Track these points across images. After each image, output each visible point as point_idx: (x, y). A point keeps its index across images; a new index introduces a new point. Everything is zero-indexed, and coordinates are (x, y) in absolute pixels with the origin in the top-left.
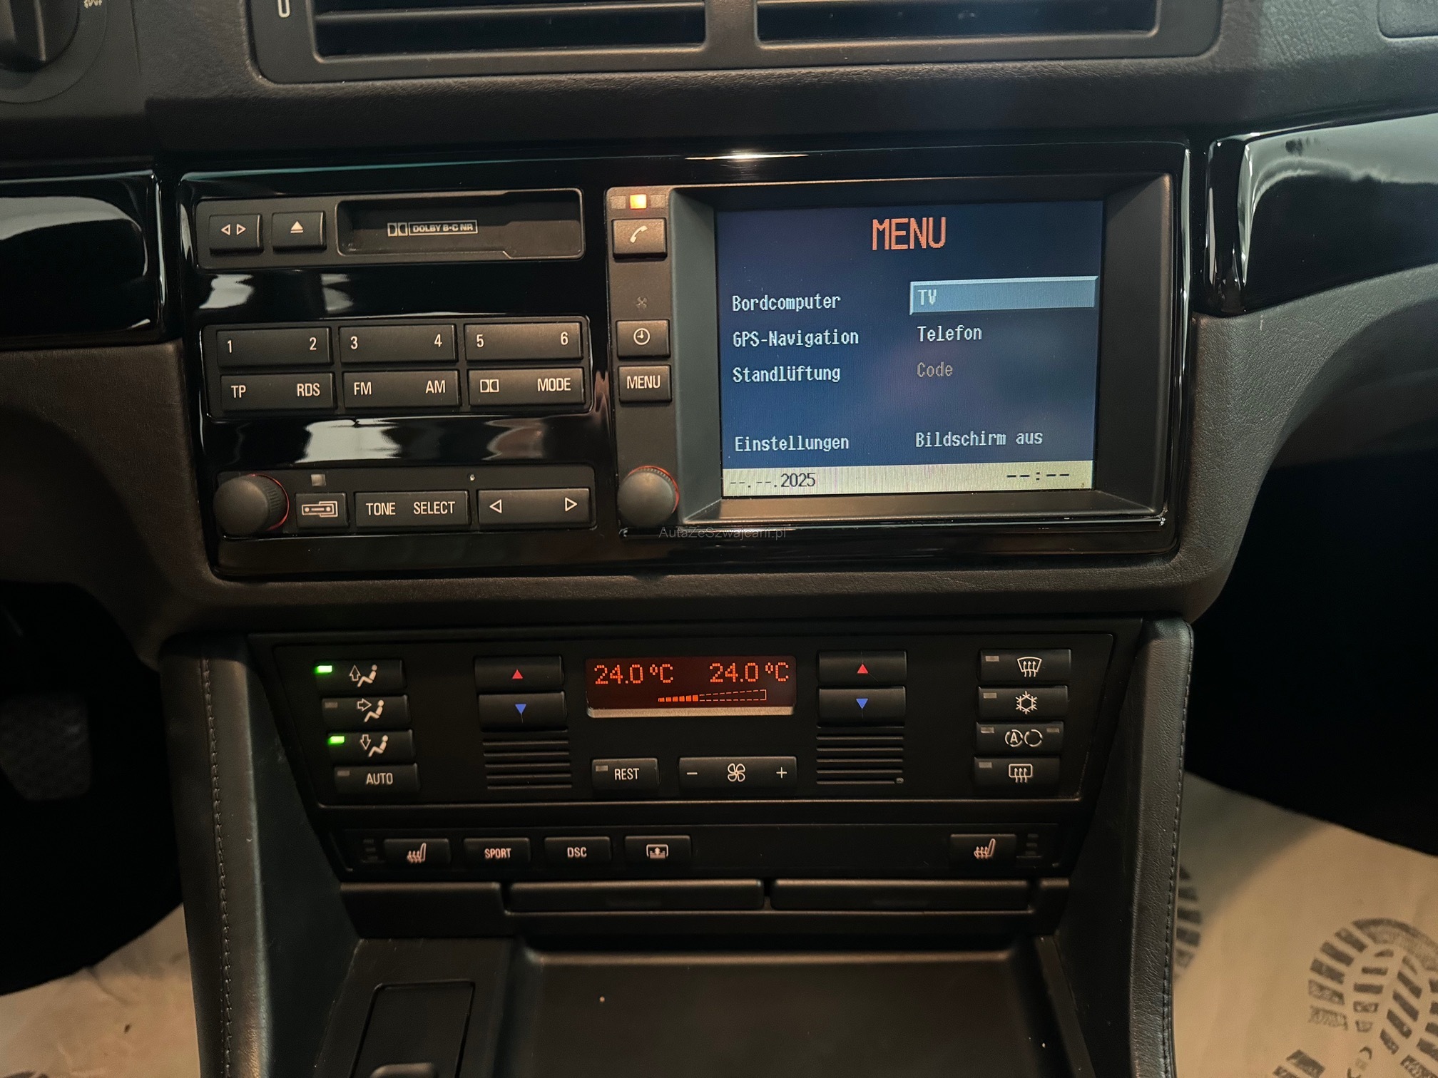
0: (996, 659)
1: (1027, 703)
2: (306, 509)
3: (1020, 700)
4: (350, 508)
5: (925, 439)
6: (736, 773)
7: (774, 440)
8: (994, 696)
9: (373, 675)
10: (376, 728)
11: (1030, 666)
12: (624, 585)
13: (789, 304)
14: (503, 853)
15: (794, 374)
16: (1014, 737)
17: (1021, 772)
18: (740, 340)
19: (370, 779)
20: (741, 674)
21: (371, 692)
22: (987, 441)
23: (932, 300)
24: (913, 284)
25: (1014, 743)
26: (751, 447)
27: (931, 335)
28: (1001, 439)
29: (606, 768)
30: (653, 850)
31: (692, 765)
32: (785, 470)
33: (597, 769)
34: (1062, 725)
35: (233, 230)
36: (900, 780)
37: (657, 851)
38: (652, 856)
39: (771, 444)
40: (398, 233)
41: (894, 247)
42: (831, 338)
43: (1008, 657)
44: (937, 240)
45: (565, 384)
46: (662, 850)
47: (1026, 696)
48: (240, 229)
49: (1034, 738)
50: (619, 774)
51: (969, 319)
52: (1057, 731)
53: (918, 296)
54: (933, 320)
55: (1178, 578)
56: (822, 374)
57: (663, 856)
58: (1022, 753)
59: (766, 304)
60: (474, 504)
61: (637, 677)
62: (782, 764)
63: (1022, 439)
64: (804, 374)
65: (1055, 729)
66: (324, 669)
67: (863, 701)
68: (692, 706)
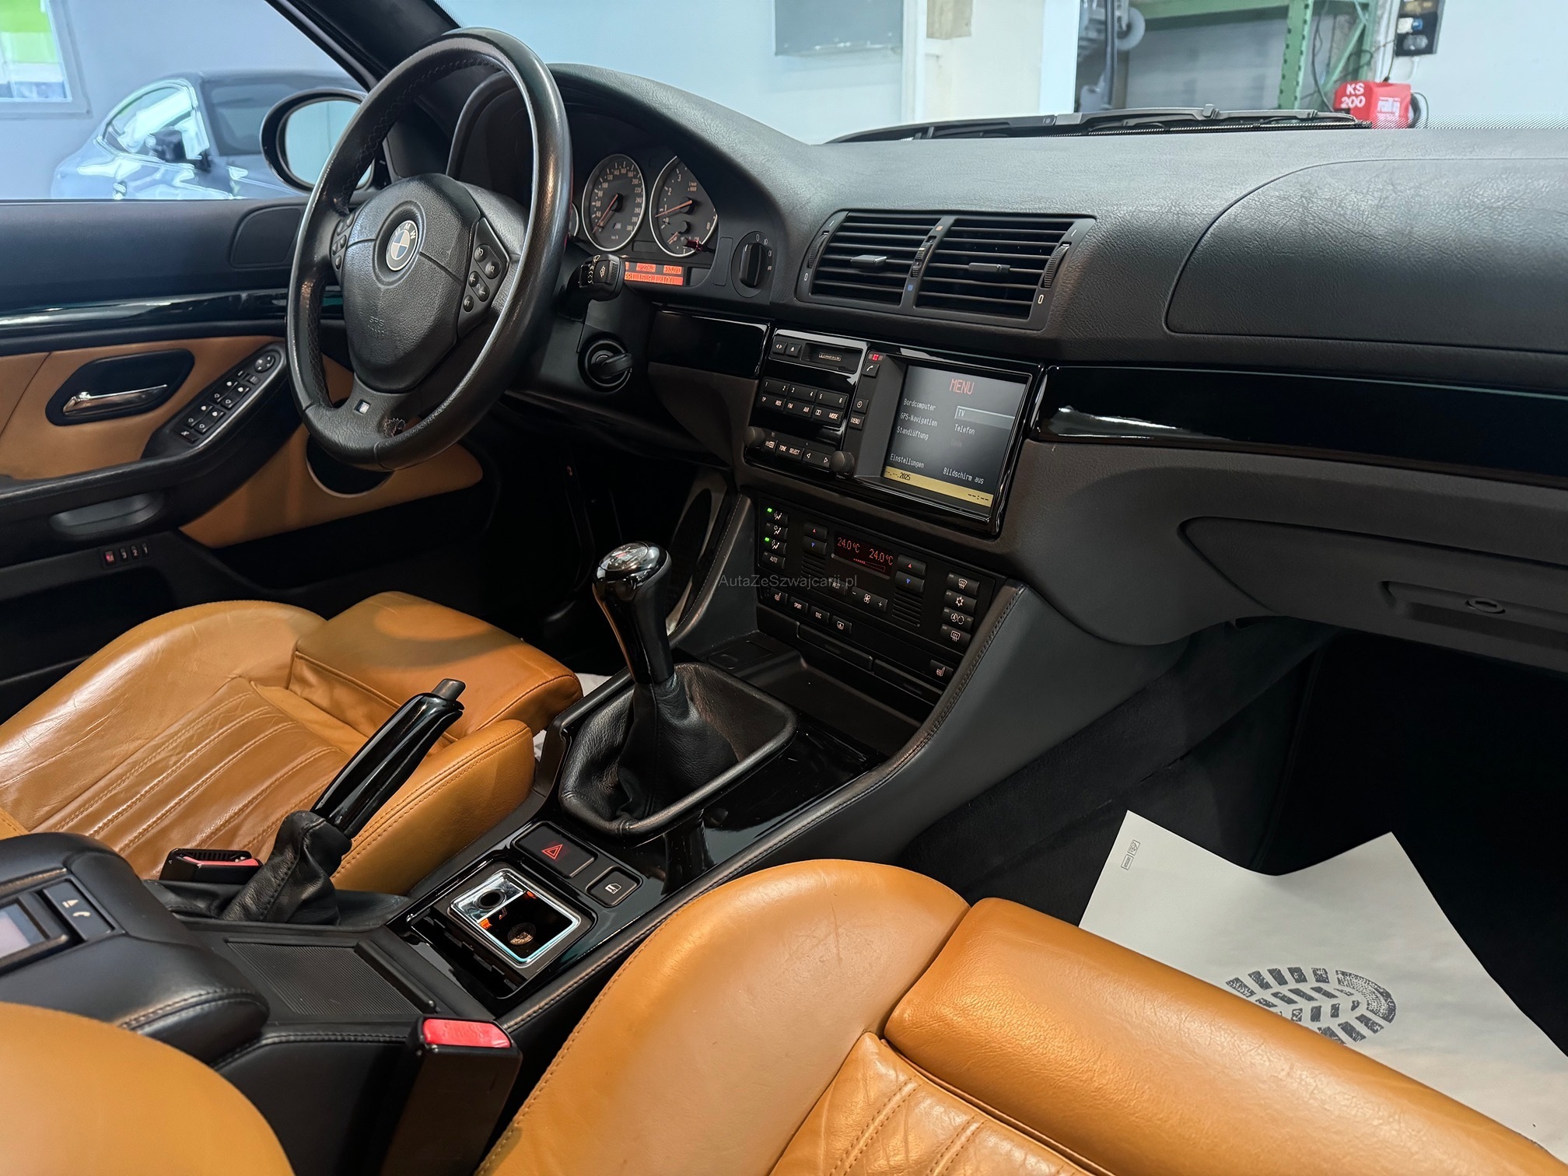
0: (954, 577)
1: (960, 601)
2: (767, 443)
3: (958, 599)
4: (777, 446)
5: (947, 471)
6: (867, 599)
7: (902, 458)
8: (950, 594)
9: (781, 517)
10: (777, 538)
11: (963, 583)
12: (835, 497)
13: (921, 406)
14: (799, 607)
15: (915, 433)
16: (955, 617)
17: (955, 635)
18: (903, 416)
19: (771, 560)
20: (878, 558)
21: (779, 523)
22: (965, 478)
23: (962, 414)
24: (958, 407)
25: (954, 620)
26: (895, 458)
27: (959, 428)
28: (970, 478)
30: (839, 624)
31: (855, 591)
32: (902, 471)
34: (973, 619)
35: (779, 347)
36: (919, 626)
37: (841, 625)
38: (839, 627)
40: (821, 356)
41: (956, 391)
42: (929, 422)
43: (957, 577)
44: (969, 391)
45: (836, 416)
46: (843, 625)
47: (960, 598)
48: (781, 346)
49: (961, 620)
51: (972, 425)
52: (966, 619)
53: (959, 411)
54: (961, 423)
55: (997, 551)
56: (923, 436)
57: (842, 629)
58: (955, 626)
59: (914, 404)
60: (804, 454)
61: (849, 547)
62: (881, 602)
63: (977, 479)
65: (969, 619)
66: (770, 510)
67: (908, 581)
68: (862, 565)
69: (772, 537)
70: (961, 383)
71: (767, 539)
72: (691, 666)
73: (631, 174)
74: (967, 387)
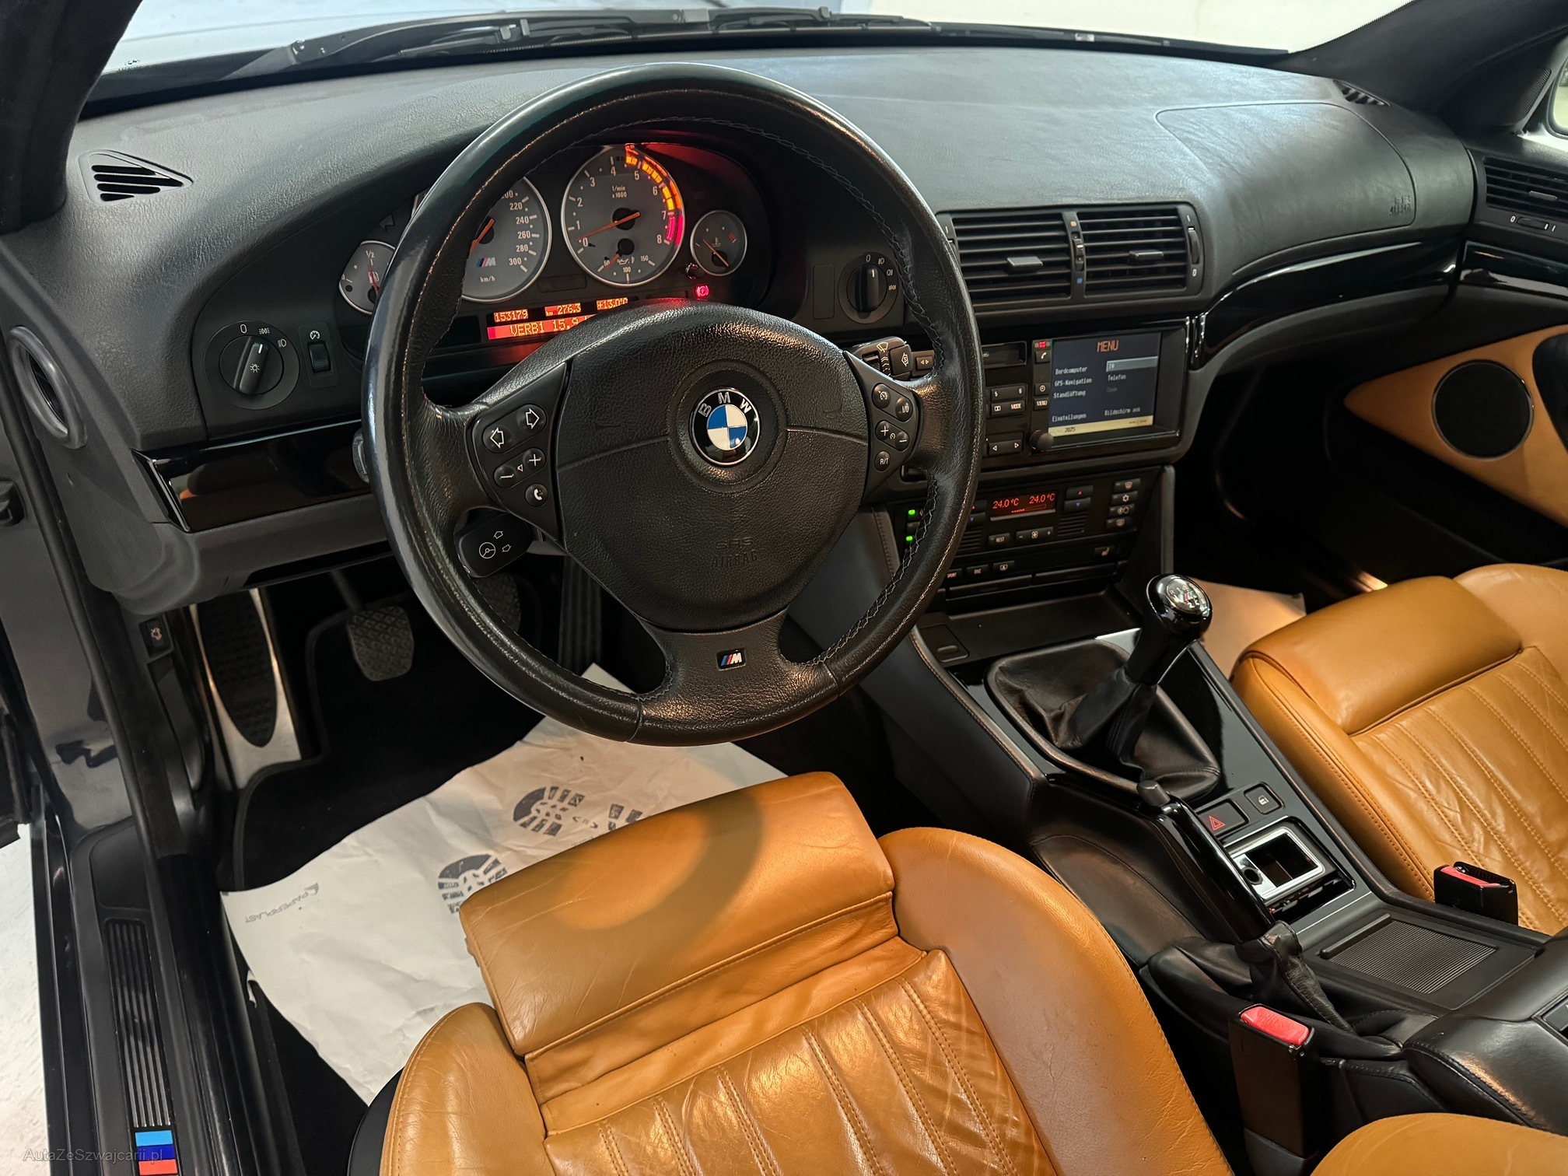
0: (1119, 484)
1: (1126, 498)
3: (1124, 497)
5: (1107, 412)
6: (1035, 535)
7: (1064, 416)
8: (1116, 497)
11: (1128, 485)
13: (1073, 371)
14: (954, 575)
15: (1072, 394)
16: (1121, 510)
17: (1120, 522)
18: (1057, 384)
20: (1040, 499)
22: (1124, 412)
23: (1113, 367)
24: (1108, 362)
25: (1120, 513)
26: (1057, 419)
27: (1112, 378)
28: (1129, 411)
29: (994, 539)
30: (1002, 567)
31: (1021, 535)
32: (1067, 426)
34: (1134, 505)
36: (1083, 531)
38: (1002, 569)
39: (1063, 418)
41: (1104, 350)
42: (1083, 381)
43: (1123, 483)
44: (1115, 348)
45: (1019, 405)
46: (1005, 567)
47: (1126, 496)
49: (1126, 510)
50: (998, 540)
51: (1122, 372)
52: (1132, 507)
53: (1109, 366)
54: (1113, 373)
55: (1175, 452)
56: (1080, 393)
57: (1005, 570)
58: (1121, 516)
59: (1066, 371)
61: (1007, 505)
62: (1049, 530)
63: (1135, 410)
64: (1075, 394)
66: (912, 512)
67: (1078, 504)
68: (1023, 512)
70: (1107, 344)
71: (910, 538)
74: (1113, 345)
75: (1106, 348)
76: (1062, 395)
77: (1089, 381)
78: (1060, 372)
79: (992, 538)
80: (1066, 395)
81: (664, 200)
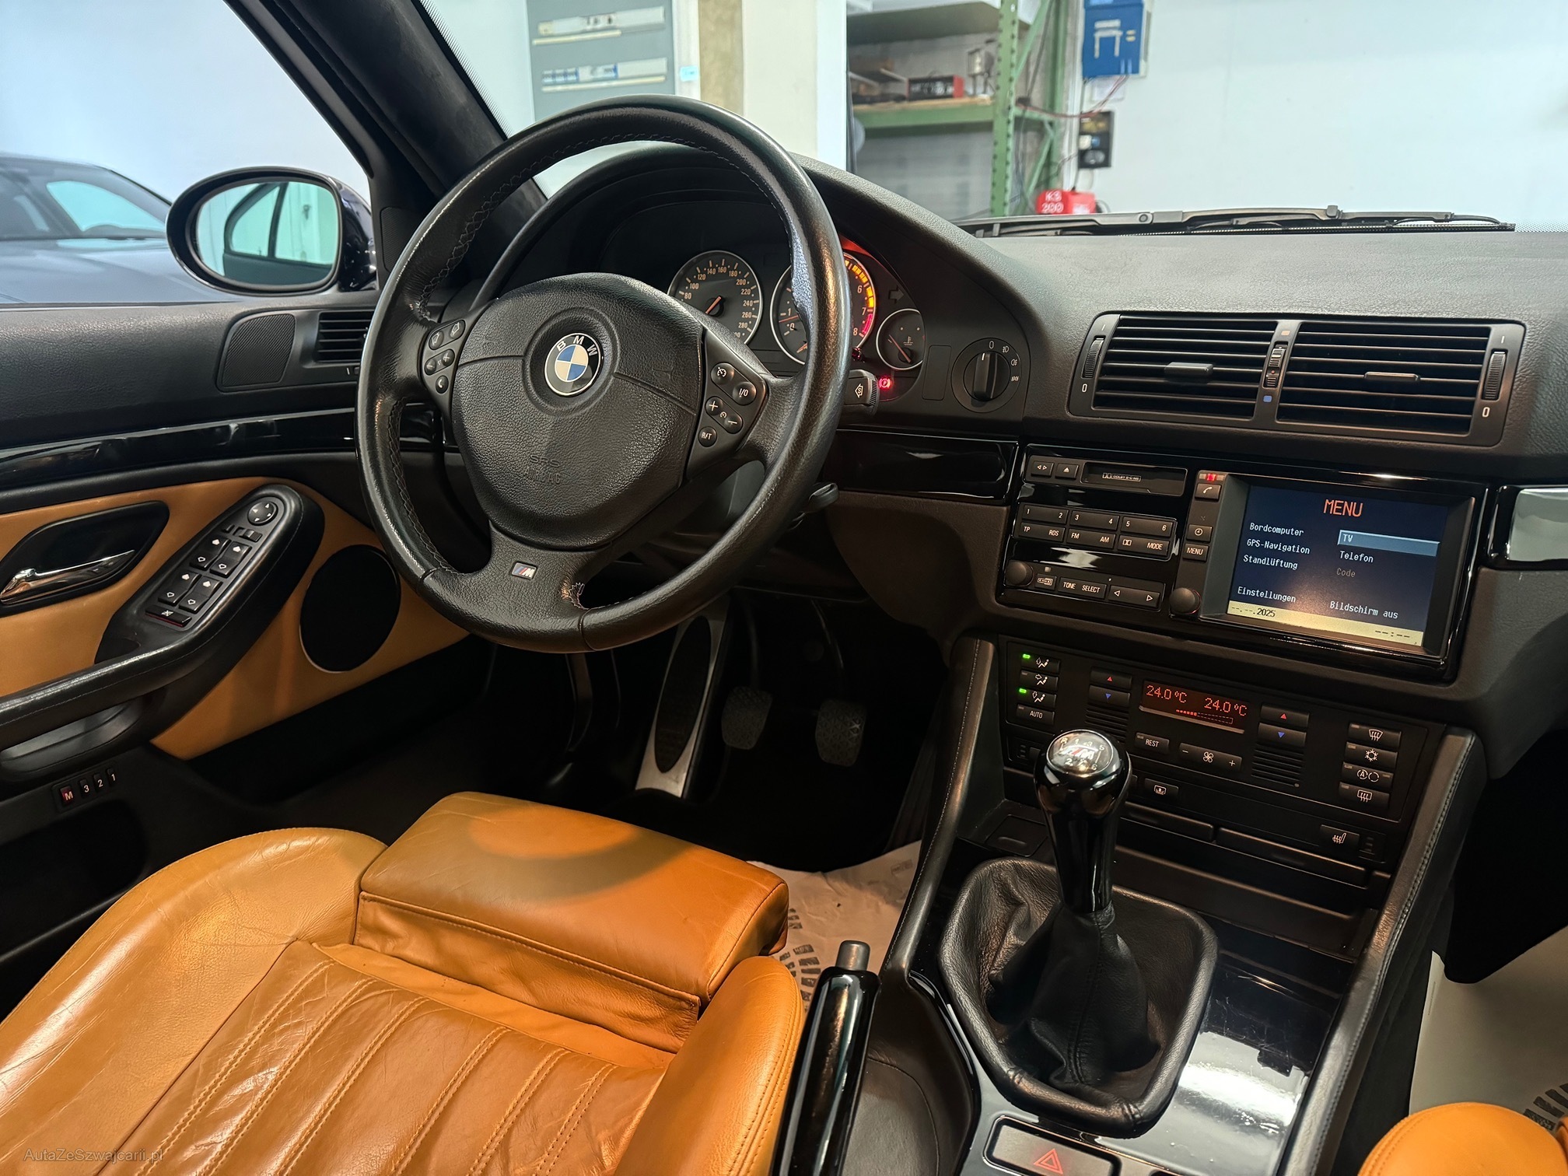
0: (1357, 727)
1: (1371, 755)
2: (1040, 580)
3: (1368, 753)
4: (1057, 583)
5: (1335, 605)
6: (1209, 757)
7: (1258, 591)
8: (1354, 747)
9: (1046, 664)
10: (1041, 689)
11: (1375, 734)
12: (1165, 641)
13: (1278, 530)
15: (1275, 562)
16: (1363, 773)
17: (1365, 795)
18: (1251, 543)
19: (1032, 713)
20: (1221, 707)
21: (1043, 671)
22: (1367, 612)
23: (1350, 540)
24: (1341, 531)
25: (1362, 777)
26: (1246, 592)
27: (1347, 556)
28: (1376, 612)
29: (1142, 738)
30: (1158, 788)
31: (1186, 748)
32: (1259, 607)
33: (1138, 737)
34: (1392, 774)
35: (1042, 468)
36: (1297, 785)
37: (1160, 790)
38: (1157, 792)
39: (1256, 593)
40: (1107, 477)
41: (1334, 513)
42: (1296, 549)
43: (1364, 728)
44: (1357, 513)
45: (1160, 546)
46: (1163, 790)
47: (1372, 752)
48: (1045, 468)
49: (1374, 777)
50: (1148, 742)
51: (1368, 552)
52: (1389, 776)
53: (1343, 537)
54: (1348, 549)
56: (1288, 565)
57: (1162, 793)
58: (1366, 784)
59: (1267, 529)
60: (1108, 591)
61: (1168, 696)
62: (1233, 760)
63: (1386, 614)
64: (1279, 563)
65: (1388, 775)
66: (1026, 656)
67: (1281, 734)
68: (1193, 717)
69: (1032, 686)
70: (1342, 505)
71: (1023, 691)
72: (1008, 862)
73: (733, 274)
74: (1351, 509)
75: (1337, 510)
76: (1256, 561)
77: (1306, 551)
78: (1258, 528)
79: (1140, 736)
80: (1263, 561)
81: (866, 298)
